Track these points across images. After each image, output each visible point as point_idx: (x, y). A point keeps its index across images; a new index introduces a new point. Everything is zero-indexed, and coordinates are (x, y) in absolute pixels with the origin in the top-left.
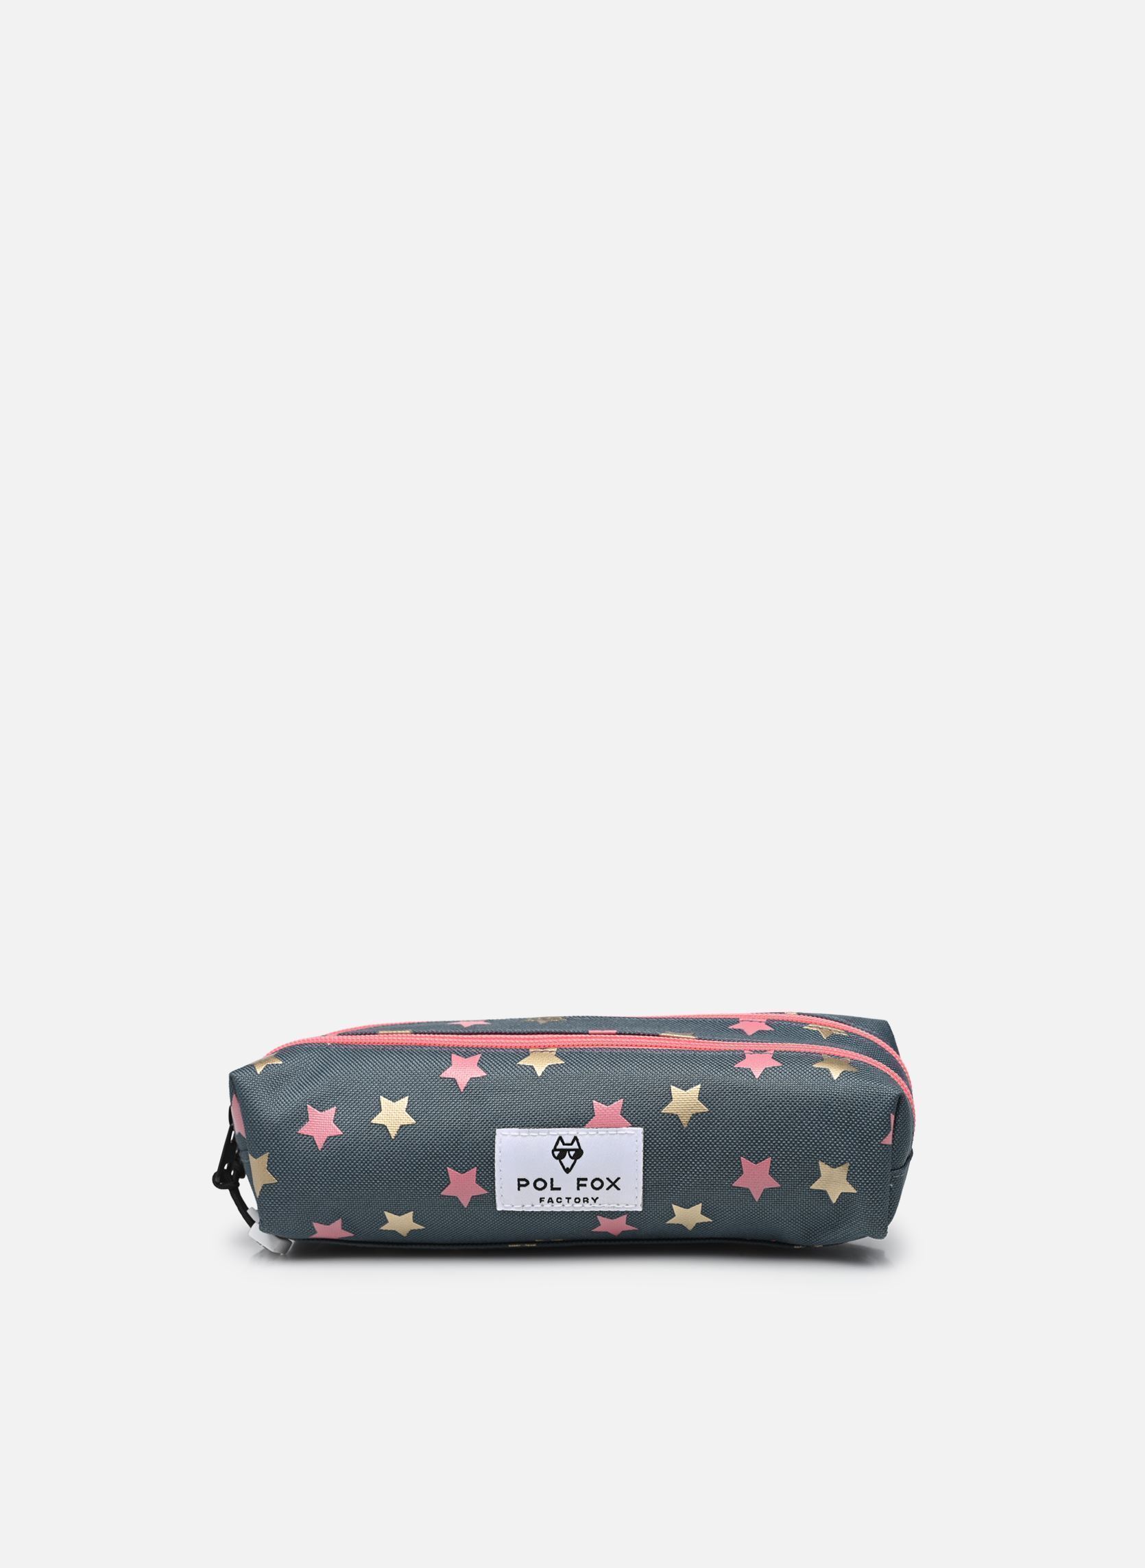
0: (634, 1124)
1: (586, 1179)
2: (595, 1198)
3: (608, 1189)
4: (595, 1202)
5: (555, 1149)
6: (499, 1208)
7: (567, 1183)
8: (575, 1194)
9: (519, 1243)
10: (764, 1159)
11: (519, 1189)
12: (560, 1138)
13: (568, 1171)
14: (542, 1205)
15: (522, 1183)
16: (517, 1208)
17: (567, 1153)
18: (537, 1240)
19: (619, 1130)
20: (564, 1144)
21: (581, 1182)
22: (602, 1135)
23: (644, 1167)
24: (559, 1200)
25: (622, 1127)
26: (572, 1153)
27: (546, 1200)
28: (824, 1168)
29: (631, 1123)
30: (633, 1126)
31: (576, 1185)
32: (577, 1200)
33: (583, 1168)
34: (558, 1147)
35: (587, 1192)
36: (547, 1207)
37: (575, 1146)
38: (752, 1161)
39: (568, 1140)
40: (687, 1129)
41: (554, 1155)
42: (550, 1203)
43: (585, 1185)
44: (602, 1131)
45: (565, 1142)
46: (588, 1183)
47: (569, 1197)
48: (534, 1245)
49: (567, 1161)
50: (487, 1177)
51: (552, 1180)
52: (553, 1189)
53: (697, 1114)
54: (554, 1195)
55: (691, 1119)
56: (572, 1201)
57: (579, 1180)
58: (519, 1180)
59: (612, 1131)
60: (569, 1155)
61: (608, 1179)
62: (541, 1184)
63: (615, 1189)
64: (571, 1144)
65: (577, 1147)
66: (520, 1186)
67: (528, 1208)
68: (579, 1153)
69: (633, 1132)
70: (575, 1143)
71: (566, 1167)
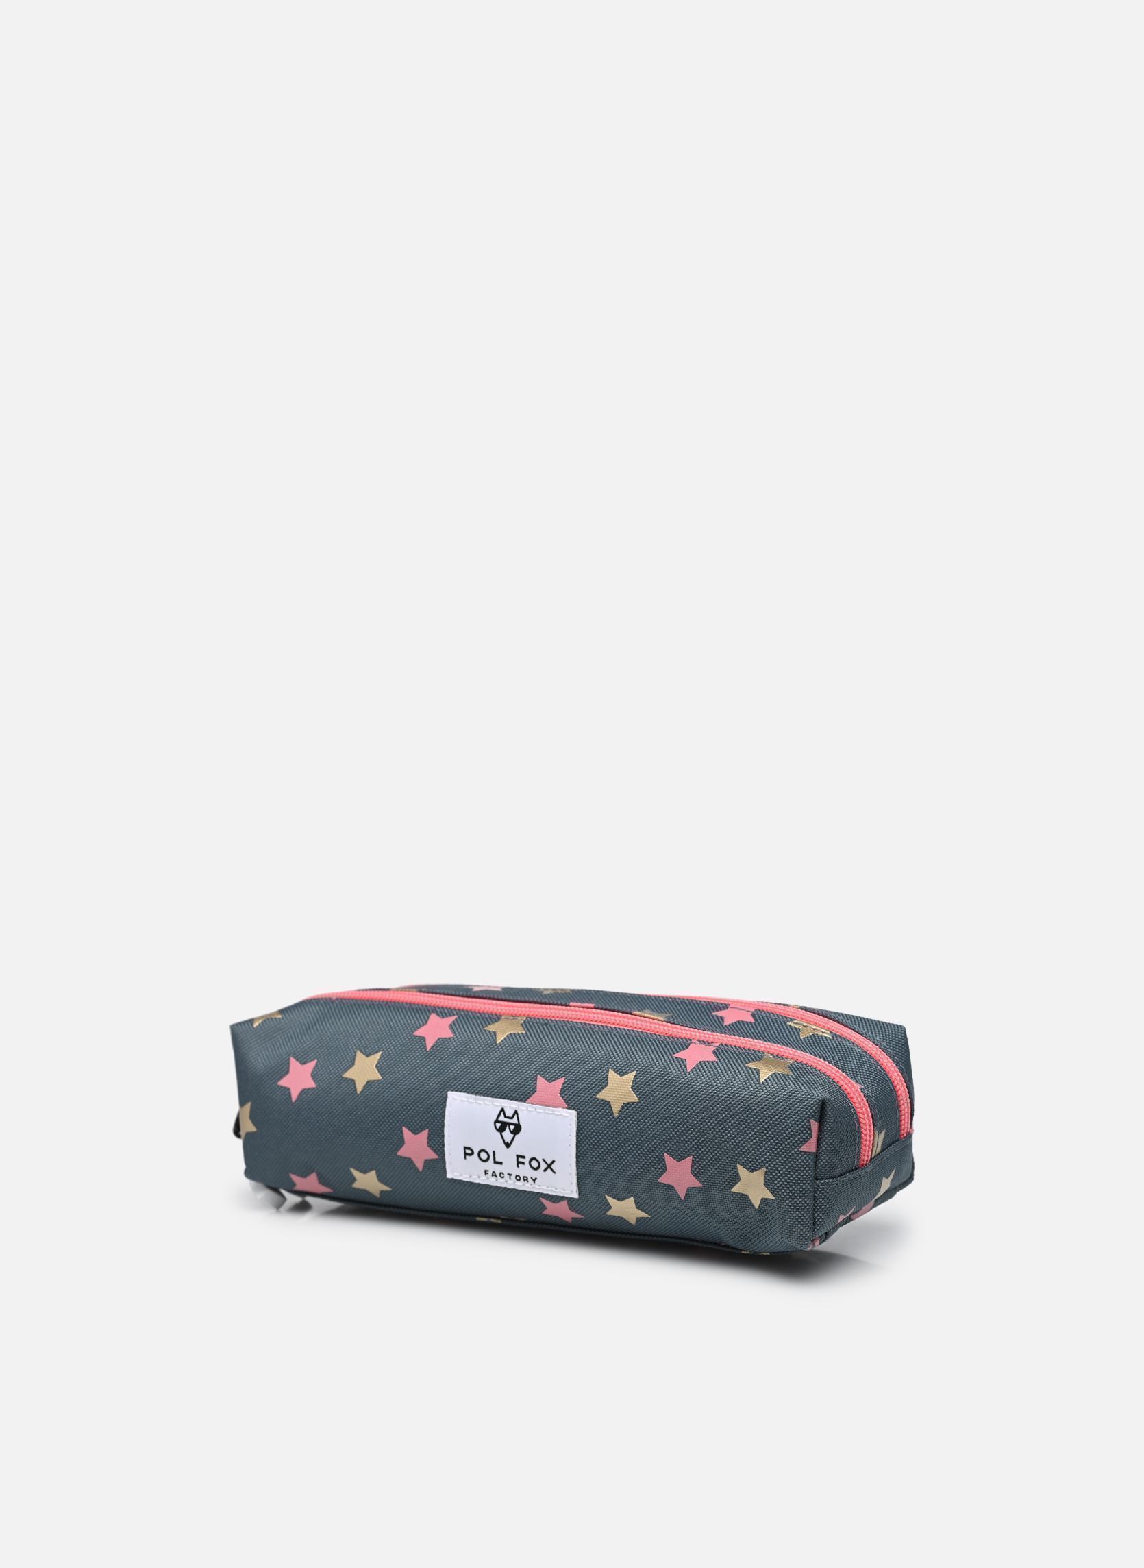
0: (570, 1107)
1: (524, 1157)
2: (534, 1178)
3: (545, 1170)
4: (534, 1182)
5: (497, 1121)
6: (449, 1176)
7: (507, 1157)
8: (515, 1171)
9: (486, 1217)
10: (686, 1157)
11: (465, 1158)
12: (502, 1110)
13: (508, 1145)
14: (488, 1179)
15: (468, 1152)
16: (465, 1178)
17: (508, 1126)
18: (502, 1217)
19: (556, 1111)
20: (505, 1117)
21: (520, 1160)
22: (540, 1113)
23: (577, 1154)
24: (502, 1175)
25: (558, 1107)
26: (512, 1127)
27: (490, 1173)
28: (742, 1171)
29: (568, 1105)
30: (569, 1108)
31: (516, 1162)
32: (518, 1178)
33: (521, 1144)
34: (500, 1119)
35: (525, 1170)
36: (492, 1181)
37: (515, 1120)
38: (675, 1159)
39: (509, 1113)
40: (618, 1118)
41: (495, 1127)
42: (494, 1177)
43: (523, 1163)
44: (540, 1109)
45: (507, 1115)
46: (526, 1161)
47: (510, 1173)
48: (499, 1221)
49: (507, 1135)
50: (437, 1142)
51: (494, 1152)
52: (495, 1162)
53: (628, 1103)
54: (498, 1169)
55: (623, 1108)
56: (513, 1177)
57: (518, 1156)
58: (465, 1148)
59: (548, 1110)
60: (509, 1129)
61: (544, 1160)
62: (485, 1156)
63: (551, 1171)
64: (512, 1118)
65: (517, 1122)
66: (466, 1154)
67: (475, 1180)
68: (517, 1129)
69: (568, 1115)
70: (515, 1117)
71: (506, 1141)
